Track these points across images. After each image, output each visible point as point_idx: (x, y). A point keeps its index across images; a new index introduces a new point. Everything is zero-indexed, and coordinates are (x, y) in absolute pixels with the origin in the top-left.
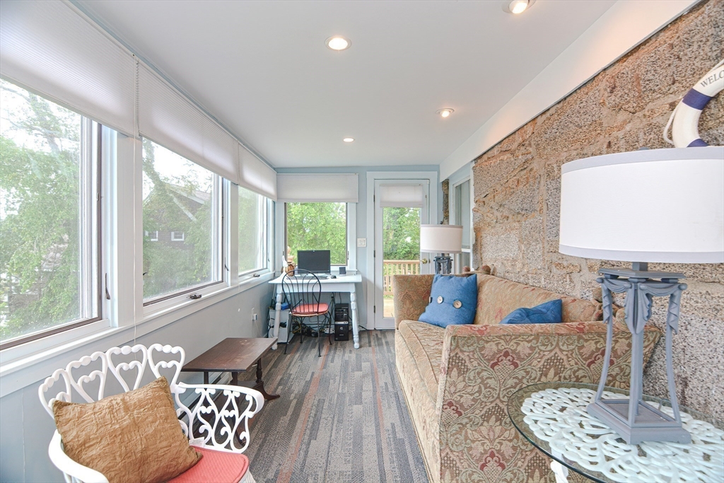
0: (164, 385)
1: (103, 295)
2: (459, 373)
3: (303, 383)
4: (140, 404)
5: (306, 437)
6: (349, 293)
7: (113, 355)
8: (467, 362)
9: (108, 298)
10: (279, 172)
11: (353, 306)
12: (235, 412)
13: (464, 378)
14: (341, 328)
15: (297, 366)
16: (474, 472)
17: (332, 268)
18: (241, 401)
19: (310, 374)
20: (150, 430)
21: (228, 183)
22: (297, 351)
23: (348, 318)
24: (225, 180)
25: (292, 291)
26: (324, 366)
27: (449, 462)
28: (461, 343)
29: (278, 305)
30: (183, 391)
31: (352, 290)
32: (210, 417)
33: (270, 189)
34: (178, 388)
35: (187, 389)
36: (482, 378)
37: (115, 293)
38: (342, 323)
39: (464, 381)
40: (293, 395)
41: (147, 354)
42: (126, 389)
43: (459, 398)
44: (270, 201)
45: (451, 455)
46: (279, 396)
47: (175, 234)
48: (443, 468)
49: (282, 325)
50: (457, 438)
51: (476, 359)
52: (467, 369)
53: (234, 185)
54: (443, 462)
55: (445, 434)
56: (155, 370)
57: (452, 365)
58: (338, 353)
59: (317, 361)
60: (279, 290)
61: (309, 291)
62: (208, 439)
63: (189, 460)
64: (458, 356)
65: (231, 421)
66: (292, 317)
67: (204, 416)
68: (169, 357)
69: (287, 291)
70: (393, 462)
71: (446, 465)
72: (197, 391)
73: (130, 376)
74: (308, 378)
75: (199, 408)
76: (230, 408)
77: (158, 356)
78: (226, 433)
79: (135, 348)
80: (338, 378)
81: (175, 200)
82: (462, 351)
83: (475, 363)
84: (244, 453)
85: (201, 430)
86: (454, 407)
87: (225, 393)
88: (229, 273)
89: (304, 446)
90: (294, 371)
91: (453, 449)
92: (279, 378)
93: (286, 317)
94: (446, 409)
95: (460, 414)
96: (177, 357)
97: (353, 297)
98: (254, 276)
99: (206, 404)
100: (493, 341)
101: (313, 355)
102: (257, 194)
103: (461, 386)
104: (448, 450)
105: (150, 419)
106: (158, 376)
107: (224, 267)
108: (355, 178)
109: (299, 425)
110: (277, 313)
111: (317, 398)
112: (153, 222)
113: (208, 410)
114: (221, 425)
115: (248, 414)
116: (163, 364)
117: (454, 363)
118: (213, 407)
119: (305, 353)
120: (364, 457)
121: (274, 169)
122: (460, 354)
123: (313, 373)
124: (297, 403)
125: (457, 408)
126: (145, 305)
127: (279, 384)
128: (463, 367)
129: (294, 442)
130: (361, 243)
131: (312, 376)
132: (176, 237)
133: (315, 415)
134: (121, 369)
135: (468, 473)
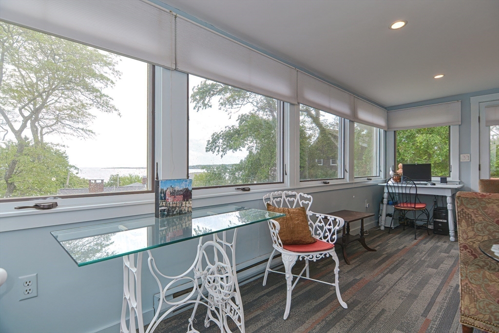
0: (303, 210)
1: (284, 173)
2: (467, 224)
3: (395, 249)
4: (293, 213)
5: (386, 271)
6: (446, 197)
7: (286, 194)
8: (473, 216)
9: (286, 174)
10: (388, 110)
11: (449, 207)
12: (332, 227)
13: (473, 228)
14: (440, 225)
15: (395, 240)
16: (492, 303)
17: (433, 179)
18: (335, 221)
19: (403, 246)
20: (296, 222)
21: (347, 121)
22: (399, 233)
23: (446, 218)
24: (346, 120)
25: (394, 192)
26: (416, 245)
27: (468, 290)
28: (465, 202)
29: (385, 201)
30: (311, 215)
31: (448, 194)
32: (322, 228)
33: (382, 122)
34: (309, 213)
35: (313, 214)
36: (489, 230)
37: (288, 173)
38: (441, 221)
39: (473, 231)
40: (386, 253)
41: (298, 197)
42: (290, 207)
43: (471, 243)
44: (382, 131)
45: (470, 286)
46: (375, 250)
47: (332, 161)
48: (463, 292)
49: (388, 215)
50: (475, 275)
51: (480, 215)
52: (474, 222)
53: (352, 122)
54: (463, 288)
55: (464, 269)
56: (301, 203)
57: (461, 217)
58: (432, 240)
59: (413, 241)
60: (386, 190)
61: (407, 192)
62: (320, 237)
63: (310, 241)
64: (464, 211)
65: (330, 230)
66: (396, 210)
67: (319, 227)
68: (306, 199)
69: (391, 191)
70: (445, 300)
71: (466, 291)
72: (317, 216)
73: (292, 203)
74: (400, 247)
75: (317, 223)
76: (330, 225)
77: (302, 198)
78: (328, 235)
79: (294, 193)
80: (424, 253)
81: (332, 139)
82: (466, 208)
83: (480, 218)
84: (334, 244)
85: (318, 232)
86: (469, 250)
87: (328, 218)
88: (348, 174)
89: (382, 274)
90: (391, 242)
91: (472, 282)
92: (380, 243)
93: (391, 209)
94: (463, 250)
95: (476, 257)
96: (309, 200)
97: (449, 200)
98: (368, 179)
99: (320, 222)
100: (494, 203)
101: (411, 238)
102: (373, 127)
103: (471, 234)
104: (467, 282)
105: (297, 219)
106: (302, 206)
107: (345, 170)
108: (458, 105)
109: (384, 265)
110: (385, 206)
111: (402, 258)
112: (319, 153)
113: (321, 225)
114: (326, 232)
115: (337, 228)
116: (303, 201)
117: (462, 216)
118: (323, 224)
119: (404, 236)
120: (423, 291)
121: (386, 108)
122: (465, 210)
123: (405, 246)
124: (386, 257)
125: (472, 252)
126: (300, 181)
127: (378, 246)
128: (470, 220)
129: (376, 271)
130: (464, 158)
131: (404, 247)
132: (333, 163)
133: (397, 265)
134: (288, 200)
135: (485, 302)
